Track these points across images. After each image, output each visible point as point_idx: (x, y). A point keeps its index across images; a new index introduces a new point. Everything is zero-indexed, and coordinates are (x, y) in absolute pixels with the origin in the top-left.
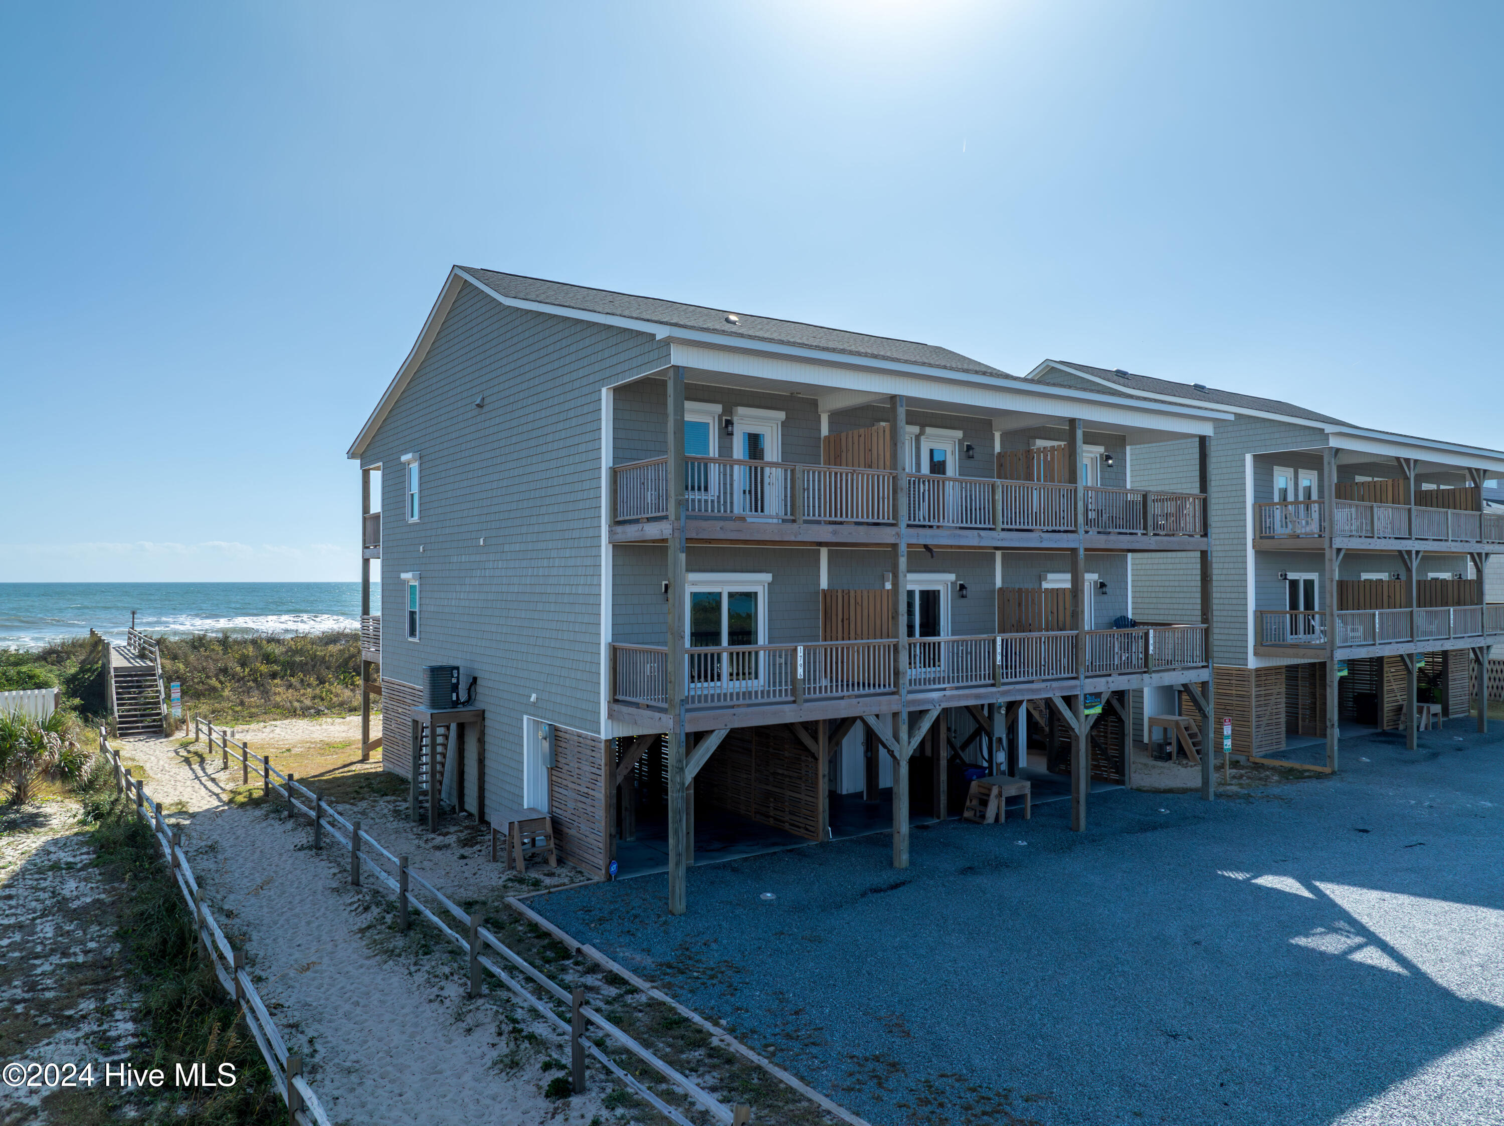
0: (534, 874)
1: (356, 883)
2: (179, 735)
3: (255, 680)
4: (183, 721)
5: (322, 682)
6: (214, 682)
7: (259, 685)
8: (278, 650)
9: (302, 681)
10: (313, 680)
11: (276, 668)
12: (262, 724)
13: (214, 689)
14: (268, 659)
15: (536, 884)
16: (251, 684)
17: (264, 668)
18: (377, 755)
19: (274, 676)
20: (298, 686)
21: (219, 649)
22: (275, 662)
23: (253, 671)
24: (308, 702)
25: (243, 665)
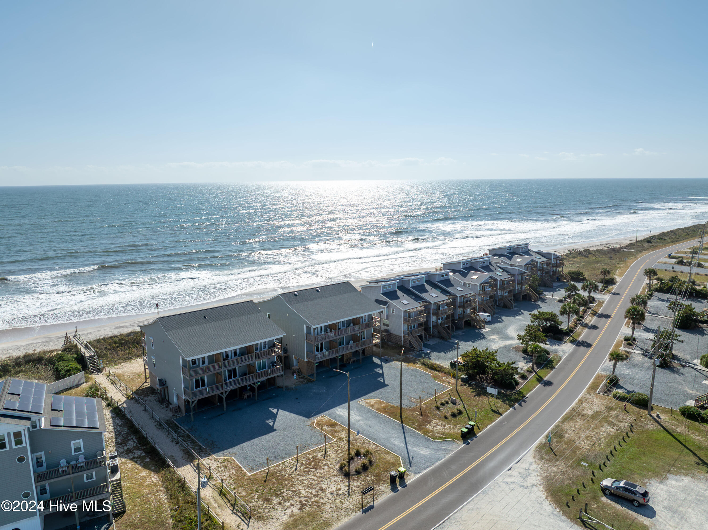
0: (176, 414)
1: (153, 417)
2: (104, 372)
3: (113, 349)
4: (104, 368)
5: (129, 348)
6: (105, 352)
7: (115, 350)
8: (116, 339)
9: (124, 348)
10: (127, 347)
11: (118, 345)
12: (120, 366)
13: (105, 354)
14: (115, 343)
15: (176, 416)
16: (113, 351)
17: (115, 345)
18: (148, 380)
19: (117, 347)
20: (124, 349)
21: (103, 342)
22: (117, 343)
23: (113, 347)
24: (127, 356)
25: (110, 345)
